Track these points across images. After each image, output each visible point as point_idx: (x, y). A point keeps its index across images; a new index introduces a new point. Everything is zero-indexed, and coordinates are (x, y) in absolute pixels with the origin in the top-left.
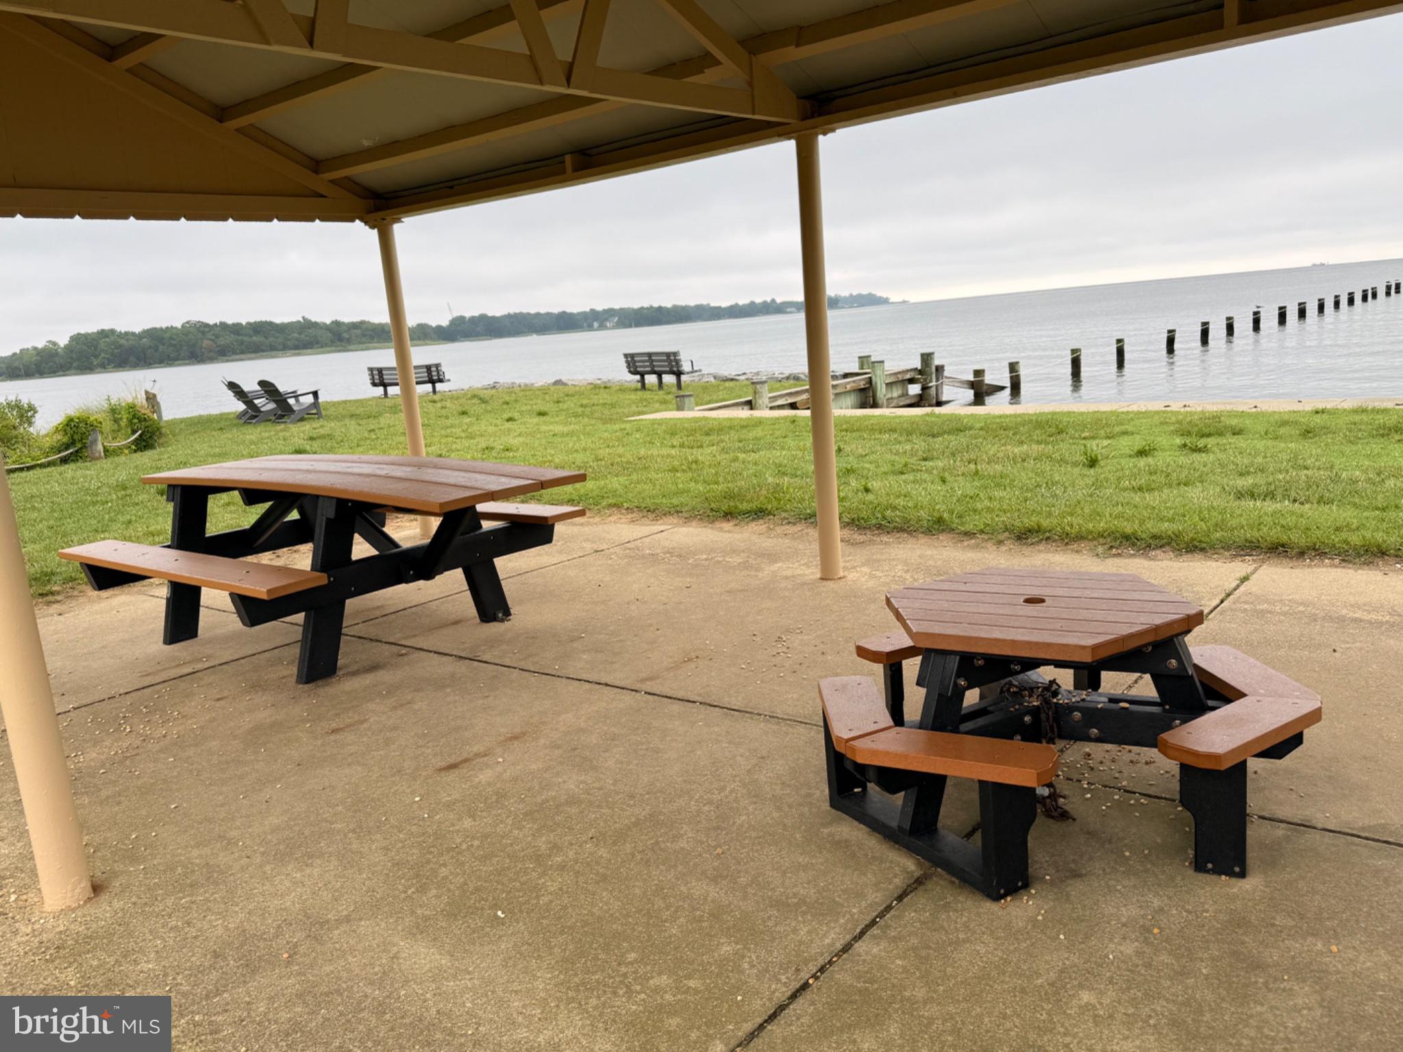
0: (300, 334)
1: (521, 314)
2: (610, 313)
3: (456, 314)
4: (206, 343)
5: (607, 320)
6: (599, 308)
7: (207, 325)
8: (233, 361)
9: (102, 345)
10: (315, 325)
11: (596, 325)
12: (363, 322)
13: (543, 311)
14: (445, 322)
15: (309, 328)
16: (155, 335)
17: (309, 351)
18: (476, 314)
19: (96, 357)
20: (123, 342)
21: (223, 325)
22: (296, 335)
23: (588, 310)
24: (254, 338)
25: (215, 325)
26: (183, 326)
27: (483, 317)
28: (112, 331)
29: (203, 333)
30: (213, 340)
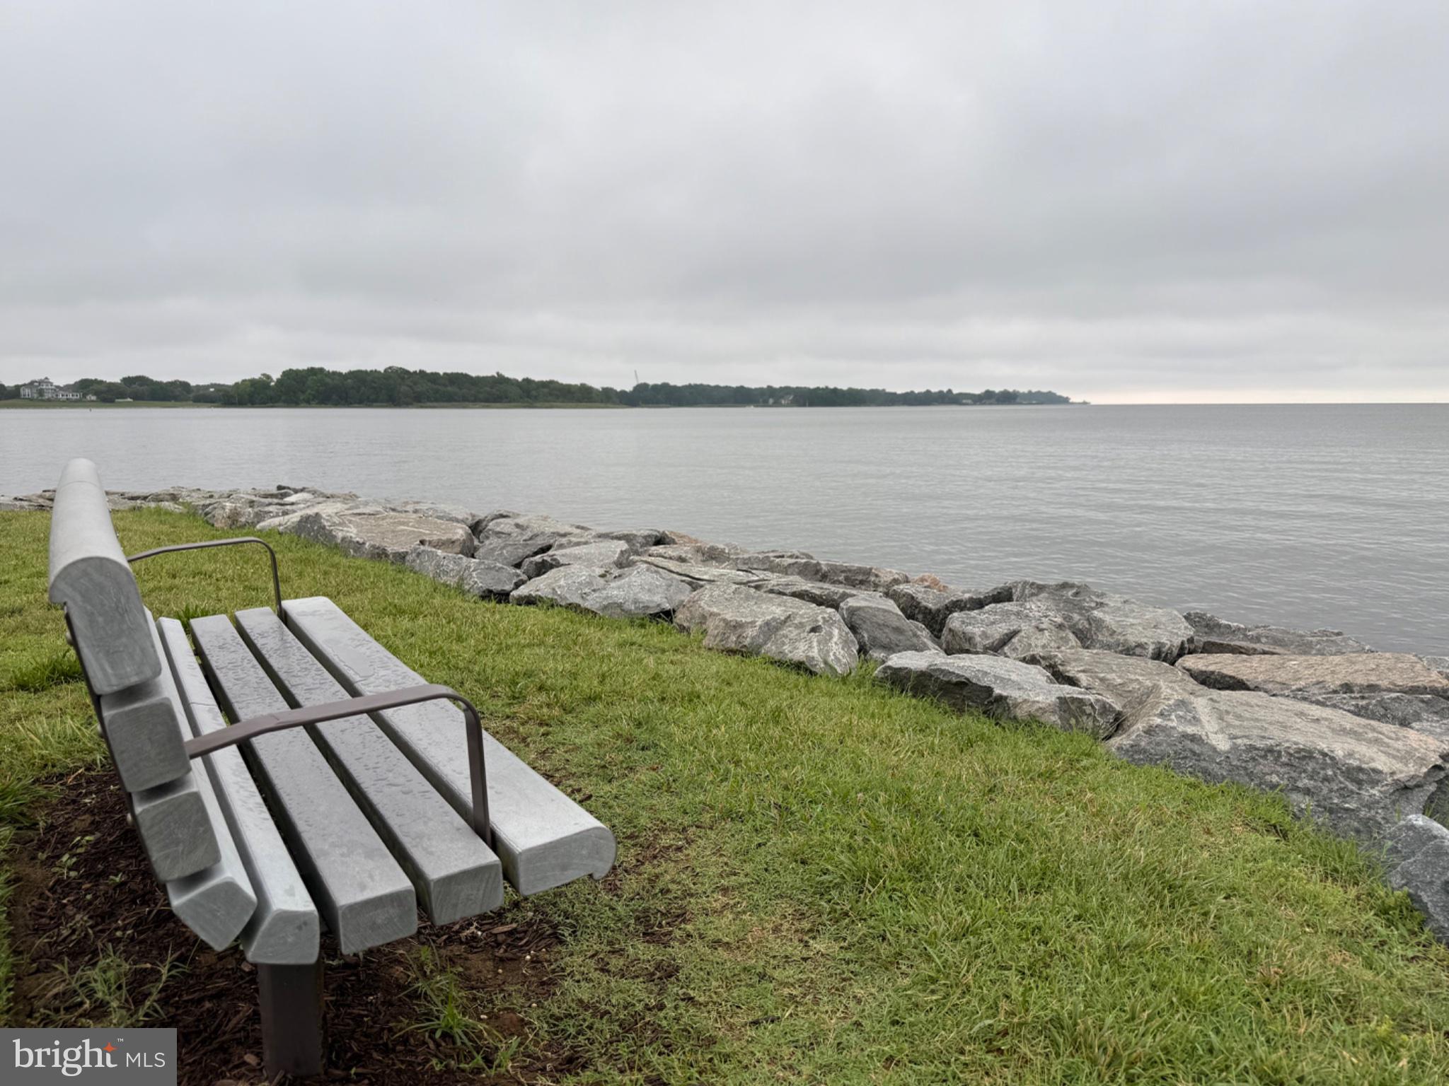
0: (492, 388)
1: (701, 385)
2: (786, 391)
3: (641, 381)
4: (404, 388)
5: (782, 397)
6: (777, 385)
7: (407, 372)
8: (426, 407)
9: (309, 383)
10: (507, 380)
11: (771, 401)
12: (551, 382)
13: (722, 384)
14: (629, 388)
15: (501, 383)
16: (359, 377)
17: (498, 404)
18: (659, 382)
19: (303, 392)
20: (328, 380)
21: (422, 372)
22: (488, 389)
23: (765, 386)
24: (449, 388)
25: (415, 372)
26: (385, 371)
27: (665, 386)
28: (321, 370)
29: (403, 379)
30: (410, 387)
